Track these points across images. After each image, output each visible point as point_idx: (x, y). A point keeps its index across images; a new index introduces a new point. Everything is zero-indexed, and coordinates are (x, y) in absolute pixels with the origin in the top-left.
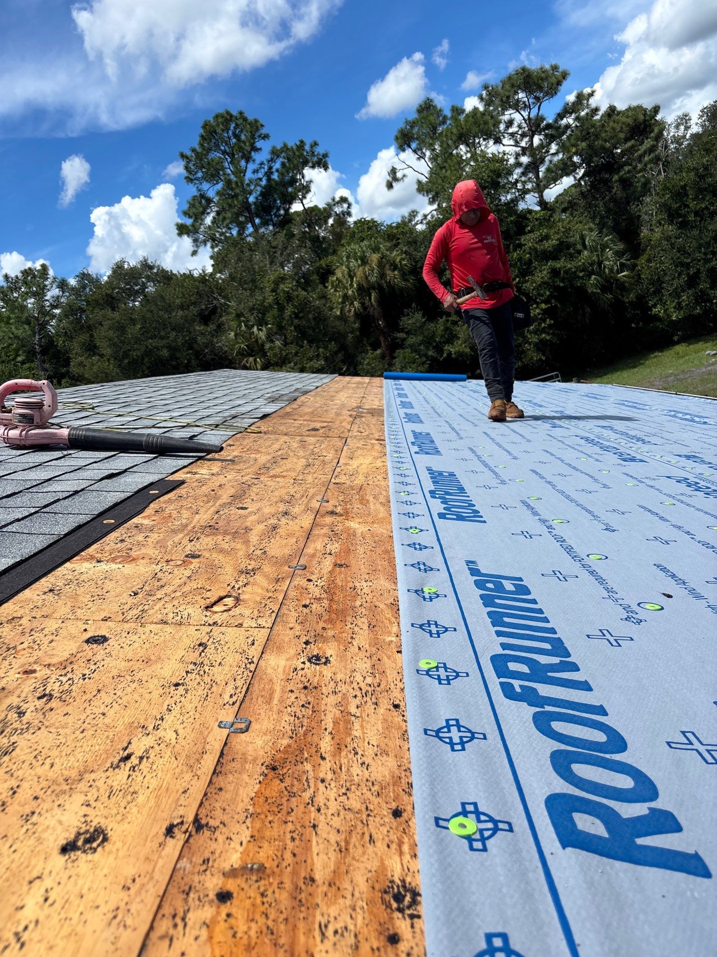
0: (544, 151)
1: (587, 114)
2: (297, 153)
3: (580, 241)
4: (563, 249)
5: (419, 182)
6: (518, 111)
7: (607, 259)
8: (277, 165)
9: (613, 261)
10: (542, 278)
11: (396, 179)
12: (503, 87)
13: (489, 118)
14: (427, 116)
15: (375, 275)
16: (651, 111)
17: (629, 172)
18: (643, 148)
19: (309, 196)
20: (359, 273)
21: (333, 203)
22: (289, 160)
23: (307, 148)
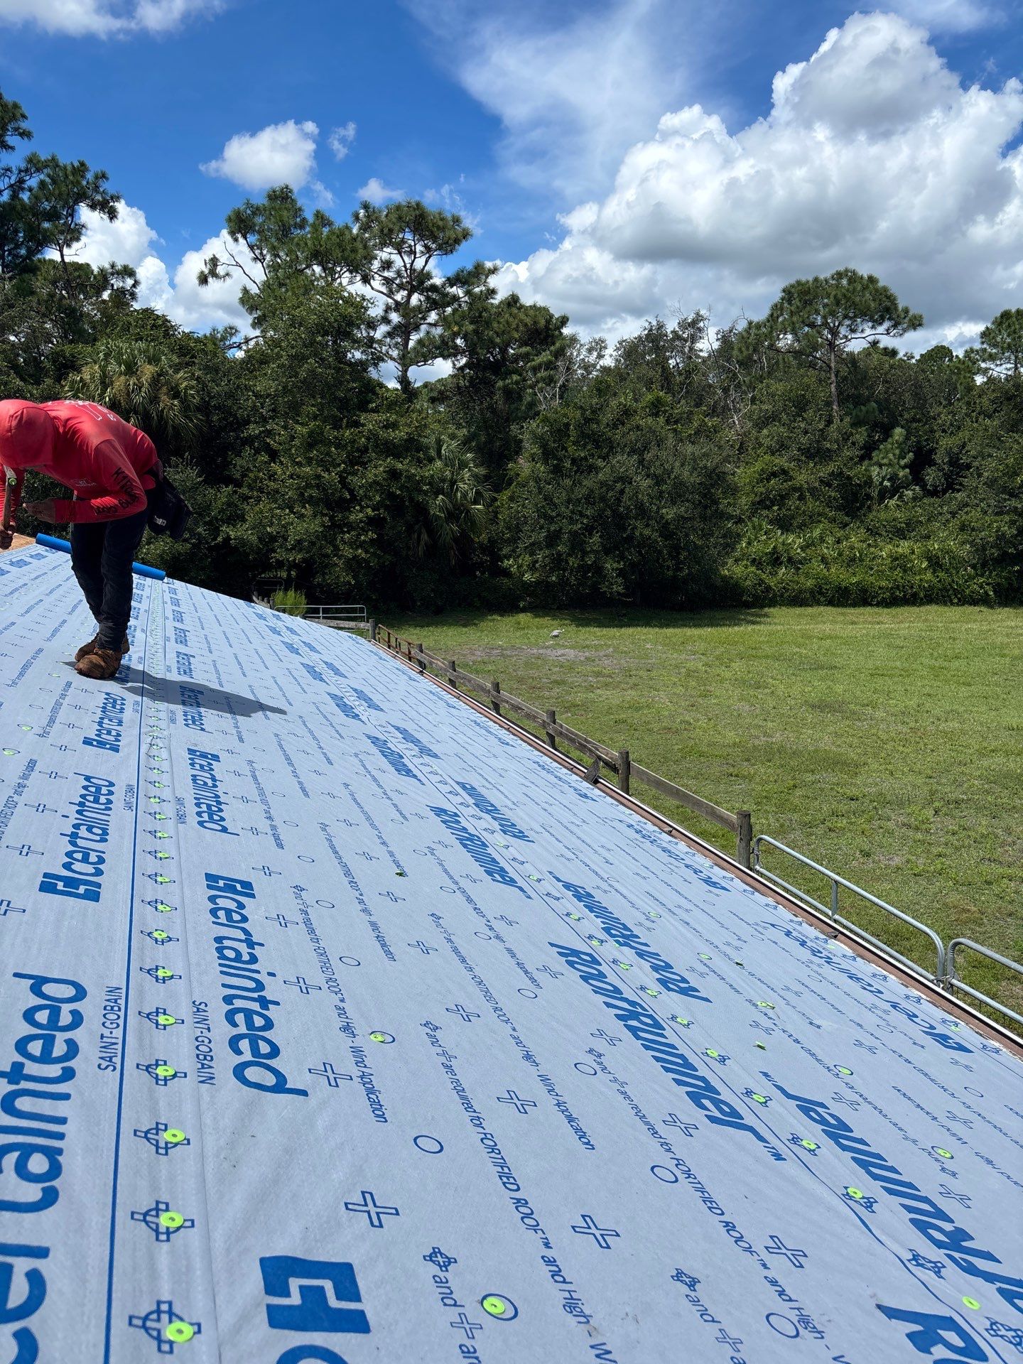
0: (420, 316)
1: (481, 291)
2: (71, 178)
3: (435, 446)
4: (412, 447)
5: (245, 291)
6: (400, 253)
7: (462, 480)
8: (33, 182)
9: (469, 485)
10: (376, 475)
11: (213, 273)
12: (387, 216)
13: (361, 246)
14: (280, 209)
15: (143, 394)
16: (557, 319)
17: (517, 383)
18: (538, 360)
19: (75, 245)
20: (119, 383)
21: (110, 271)
22: (54, 181)
23: (90, 176)
